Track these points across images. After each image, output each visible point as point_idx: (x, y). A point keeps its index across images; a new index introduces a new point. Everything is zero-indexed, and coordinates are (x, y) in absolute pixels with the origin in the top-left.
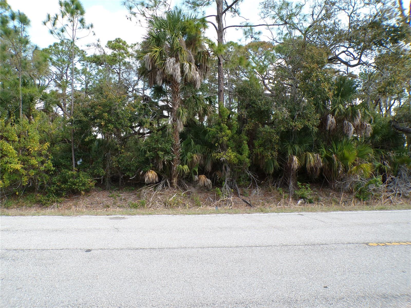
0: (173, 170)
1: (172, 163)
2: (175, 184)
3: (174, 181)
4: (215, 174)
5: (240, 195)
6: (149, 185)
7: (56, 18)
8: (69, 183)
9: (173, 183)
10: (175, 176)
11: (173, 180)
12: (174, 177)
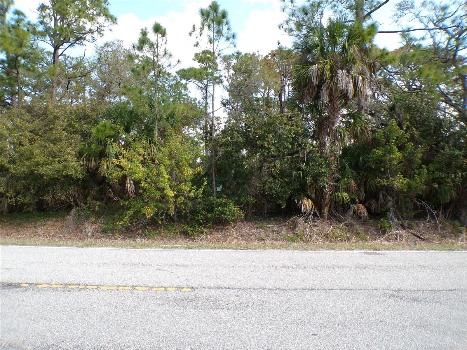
0: (325, 198)
1: (324, 190)
2: (326, 214)
3: (326, 210)
4: (369, 203)
5: (406, 228)
6: (298, 216)
7: (201, 28)
8: (217, 213)
9: (323, 213)
10: (326, 205)
11: (324, 209)
12: (326, 207)
